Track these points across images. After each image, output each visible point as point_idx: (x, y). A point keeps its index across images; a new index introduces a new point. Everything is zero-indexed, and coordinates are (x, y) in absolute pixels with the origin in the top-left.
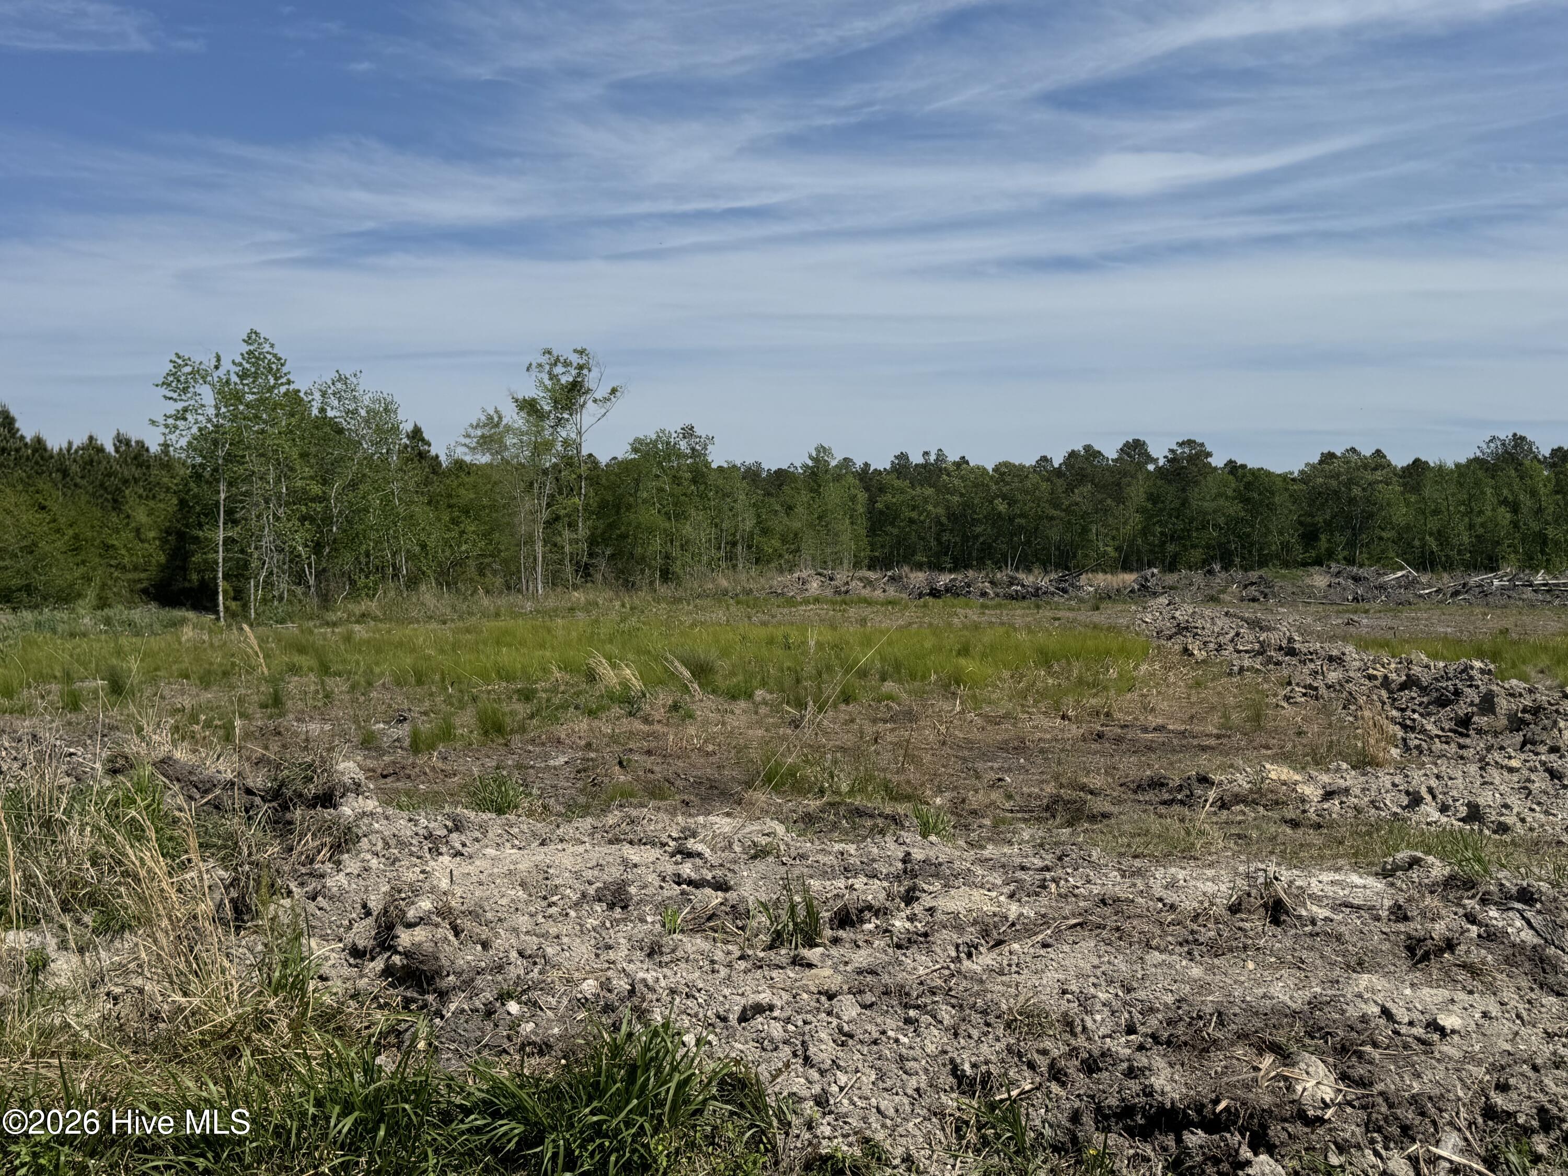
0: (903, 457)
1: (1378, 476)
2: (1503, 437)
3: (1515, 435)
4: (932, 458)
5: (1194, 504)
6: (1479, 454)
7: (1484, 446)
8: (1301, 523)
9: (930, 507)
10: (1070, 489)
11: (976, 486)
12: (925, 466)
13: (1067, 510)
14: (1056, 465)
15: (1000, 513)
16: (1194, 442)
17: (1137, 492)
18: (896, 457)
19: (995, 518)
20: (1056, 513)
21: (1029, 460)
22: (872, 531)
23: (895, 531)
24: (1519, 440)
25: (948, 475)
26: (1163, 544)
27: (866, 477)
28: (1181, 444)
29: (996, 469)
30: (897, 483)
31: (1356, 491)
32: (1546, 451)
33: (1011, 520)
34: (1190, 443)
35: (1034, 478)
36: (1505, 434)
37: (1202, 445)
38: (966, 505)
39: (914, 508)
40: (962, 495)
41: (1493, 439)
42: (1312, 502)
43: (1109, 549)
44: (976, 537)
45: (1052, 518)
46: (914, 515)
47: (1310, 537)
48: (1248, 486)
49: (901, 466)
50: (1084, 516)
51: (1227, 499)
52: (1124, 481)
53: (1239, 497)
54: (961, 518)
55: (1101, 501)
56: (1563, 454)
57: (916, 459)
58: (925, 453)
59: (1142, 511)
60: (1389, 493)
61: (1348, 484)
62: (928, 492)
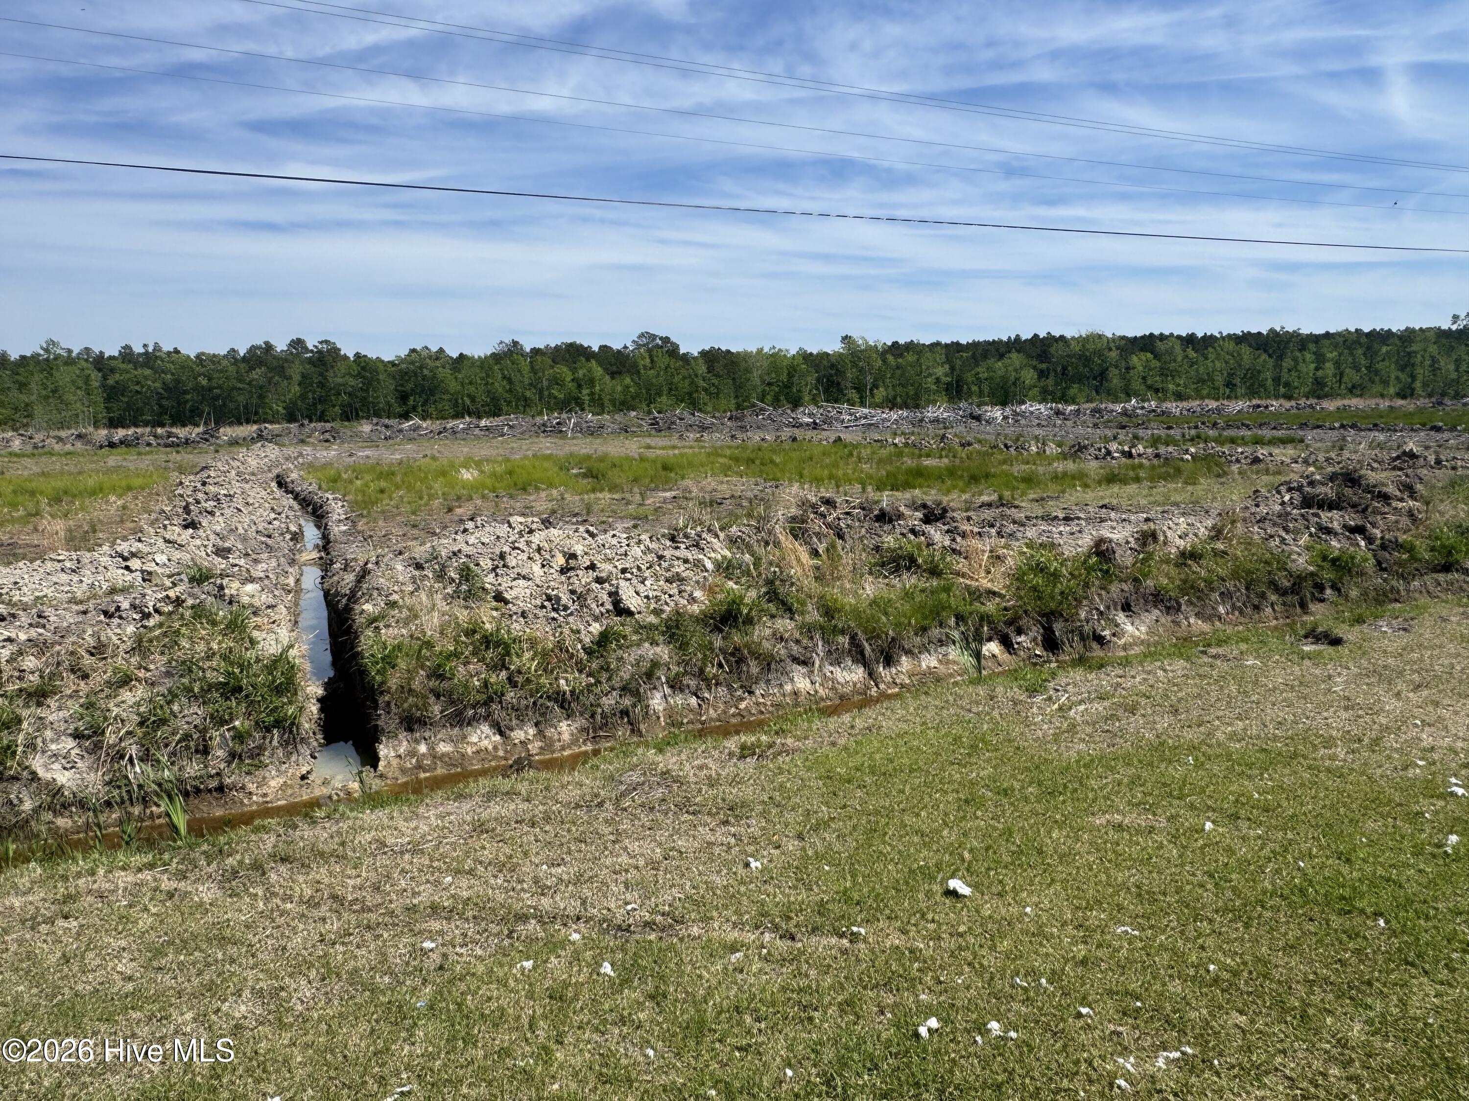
0: (128, 347)
1: (438, 363)
2: (507, 341)
3: (512, 340)
4: (150, 349)
5: (330, 380)
6: (494, 351)
7: (496, 346)
8: (396, 390)
9: (149, 383)
10: (251, 369)
11: (182, 367)
12: (147, 353)
13: (249, 384)
14: (242, 355)
15: (203, 387)
16: (329, 341)
17: (295, 371)
18: (122, 348)
19: (199, 388)
20: (241, 386)
21: (223, 352)
22: (108, 399)
23: (125, 399)
24: (515, 343)
25: (162, 361)
26: (314, 404)
27: (100, 362)
28: (321, 343)
29: (198, 356)
30: (123, 366)
31: (426, 372)
32: (528, 350)
33: (210, 389)
34: (327, 342)
35: (225, 363)
37: (335, 343)
38: (178, 381)
39: (138, 383)
40: (173, 374)
41: (501, 343)
42: (402, 378)
43: (280, 409)
44: (187, 401)
45: (240, 389)
46: (138, 388)
47: (403, 398)
48: (363, 368)
49: (127, 354)
50: (261, 387)
51: (352, 376)
52: (286, 365)
53: (359, 375)
54: (174, 390)
55: (271, 378)
56: (536, 351)
57: (138, 349)
58: (145, 346)
59: (299, 384)
60: (445, 373)
61: (421, 367)
62: (148, 372)
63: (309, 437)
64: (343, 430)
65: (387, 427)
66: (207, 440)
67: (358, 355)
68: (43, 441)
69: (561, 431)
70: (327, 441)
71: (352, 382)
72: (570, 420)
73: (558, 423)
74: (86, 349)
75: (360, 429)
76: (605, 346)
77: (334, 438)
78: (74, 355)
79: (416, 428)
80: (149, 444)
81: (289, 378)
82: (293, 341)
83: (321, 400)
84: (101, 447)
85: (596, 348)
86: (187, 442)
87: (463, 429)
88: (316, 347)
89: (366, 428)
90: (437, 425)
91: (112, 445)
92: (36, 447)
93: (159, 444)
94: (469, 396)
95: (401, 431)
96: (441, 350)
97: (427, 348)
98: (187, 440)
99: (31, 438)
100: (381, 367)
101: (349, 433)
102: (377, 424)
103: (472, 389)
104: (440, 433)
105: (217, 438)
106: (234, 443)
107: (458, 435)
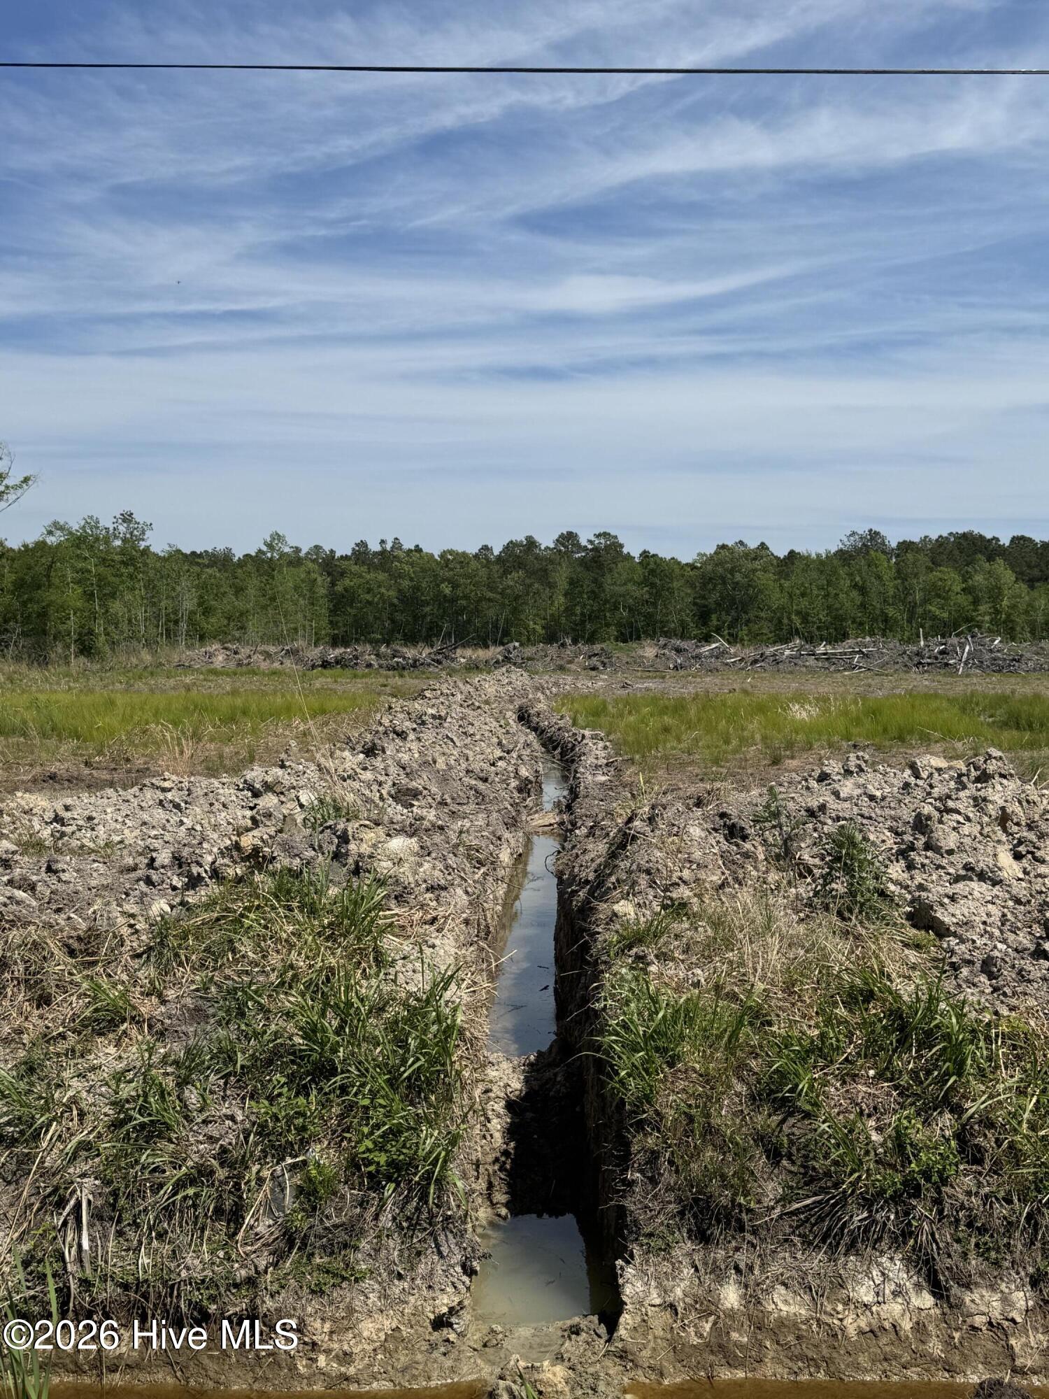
0: (363, 544)
1: (757, 565)
2: (860, 532)
3: (870, 531)
4: (388, 546)
5: (607, 588)
6: (841, 546)
7: (845, 539)
8: (695, 604)
9: (383, 590)
10: (506, 572)
11: (423, 570)
12: (383, 552)
13: (503, 593)
14: (496, 552)
15: (445, 596)
16: (609, 534)
17: (561, 577)
18: (357, 545)
19: (440, 599)
20: (492, 595)
21: (472, 549)
22: (333, 611)
23: (353, 612)
24: (874, 535)
25: (401, 562)
26: (583, 622)
27: (329, 564)
28: (598, 536)
29: (442, 556)
30: (355, 568)
31: (738, 577)
32: (894, 545)
33: (453, 600)
34: (605, 535)
35: (474, 564)
36: (862, 529)
37: (616, 537)
38: (417, 588)
39: (369, 591)
40: (411, 579)
41: (853, 534)
42: (704, 585)
43: (538, 628)
44: (424, 616)
45: (490, 600)
46: (368, 597)
47: (703, 616)
48: (652, 572)
49: (361, 553)
50: (517, 598)
51: (634, 583)
52: (550, 567)
53: (645, 582)
54: (410, 601)
55: (530, 585)
56: (906, 546)
57: (374, 547)
58: (383, 542)
59: (565, 595)
60: (766, 580)
61: (732, 571)
62: (382, 576)
63: (570, 662)
64: (617, 654)
65: (678, 651)
66: (439, 662)
67: (645, 554)
68: (249, 657)
69: (947, 665)
70: (593, 669)
71: (635, 591)
72: (962, 646)
73: (942, 652)
74: (316, 547)
75: (640, 652)
76: (1023, 538)
77: (604, 664)
78: (302, 554)
79: (719, 655)
80: (369, 666)
81: (552, 586)
82: (562, 536)
83: (592, 617)
84: (313, 667)
85: (1005, 541)
86: (415, 664)
87: (791, 657)
88: (591, 542)
89: (649, 651)
90: (750, 652)
91: (325, 665)
92: (239, 665)
93: (381, 666)
94: (798, 613)
95: (698, 657)
96: (763, 546)
97: (741, 543)
98: (415, 661)
99: (236, 653)
100: (677, 571)
101: (625, 659)
102: (664, 646)
103: (804, 603)
104: (755, 661)
105: (453, 660)
106: (474, 667)
107: (781, 666)
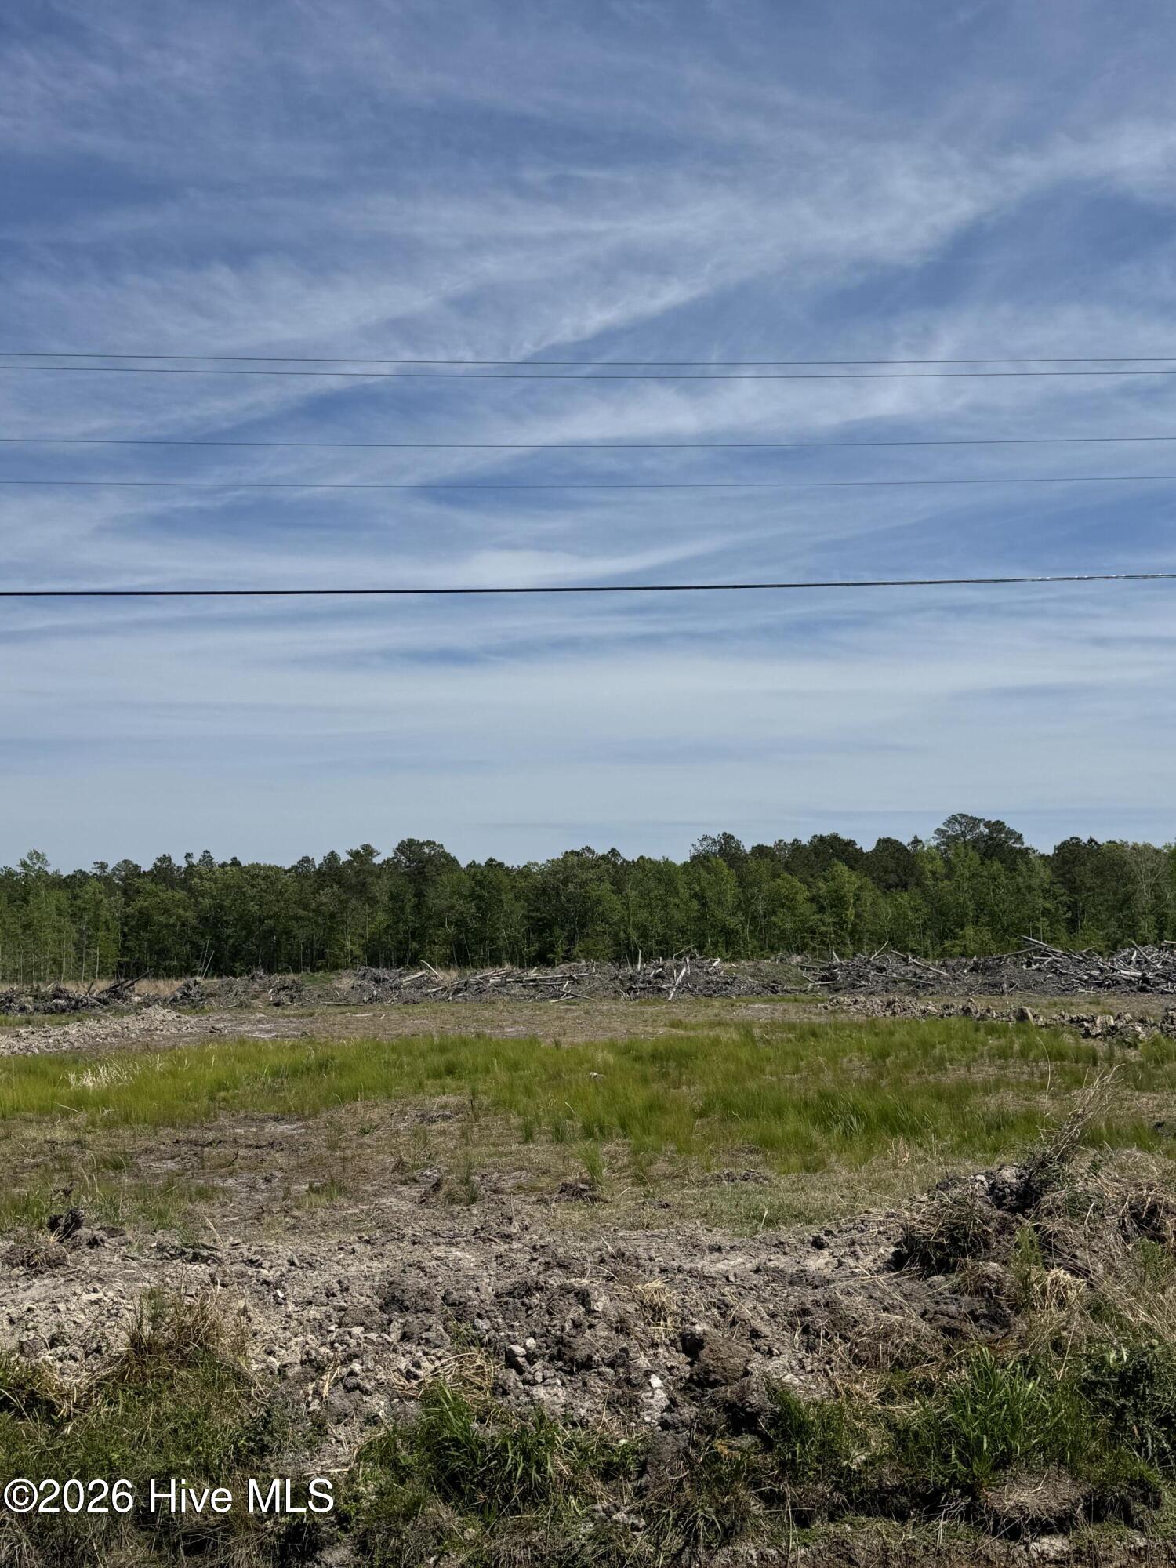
0: (166, 859)
2: (716, 836)
3: (725, 834)
4: (195, 861)
5: (430, 902)
6: (694, 852)
7: (698, 844)
8: (528, 917)
9: (181, 911)
10: (320, 887)
12: (189, 867)
13: (317, 911)
15: (251, 916)
16: (434, 843)
17: (381, 889)
18: (159, 860)
19: (246, 919)
20: (302, 913)
22: (127, 937)
23: (148, 935)
24: (728, 838)
25: (201, 879)
27: (133, 879)
30: (150, 887)
32: (748, 849)
33: (262, 920)
36: (716, 834)
37: (441, 846)
38: (219, 907)
39: (166, 911)
40: (213, 897)
41: (706, 838)
42: (538, 897)
43: (356, 947)
45: (302, 919)
46: (164, 919)
47: (538, 930)
48: (480, 884)
49: (161, 869)
50: (332, 916)
51: (460, 895)
52: (369, 880)
53: (472, 896)
54: (211, 922)
55: (348, 901)
57: (180, 862)
58: (188, 856)
62: (180, 894)
67: (475, 864)
71: (461, 905)
74: (125, 862)
81: (372, 901)
83: (416, 934)
85: (867, 845)
96: (613, 852)
97: (588, 849)
100: (506, 881)
